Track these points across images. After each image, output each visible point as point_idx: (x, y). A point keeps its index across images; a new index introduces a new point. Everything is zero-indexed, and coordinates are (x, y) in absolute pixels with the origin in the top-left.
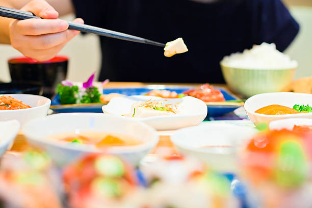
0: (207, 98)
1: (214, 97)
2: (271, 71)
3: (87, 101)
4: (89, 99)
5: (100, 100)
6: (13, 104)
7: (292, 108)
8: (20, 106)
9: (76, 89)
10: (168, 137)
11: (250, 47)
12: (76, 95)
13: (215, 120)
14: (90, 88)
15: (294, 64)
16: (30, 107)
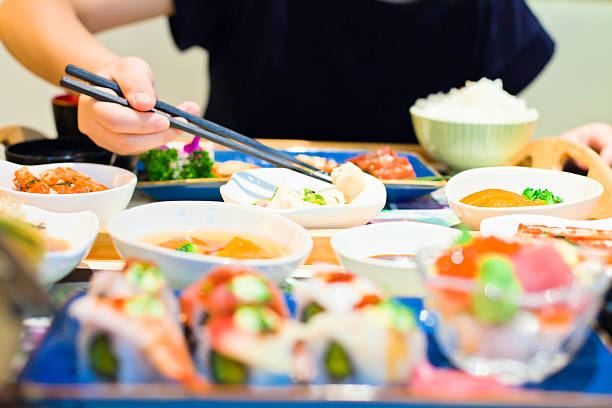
0: (387, 172)
1: (398, 170)
2: (493, 126)
3: (191, 175)
4: (194, 171)
5: (212, 173)
6: (79, 182)
7: (521, 194)
8: (90, 186)
9: (174, 154)
10: (329, 239)
11: (460, 85)
12: (173, 165)
13: (400, 209)
14: (195, 154)
15: (532, 115)
16: (105, 188)
